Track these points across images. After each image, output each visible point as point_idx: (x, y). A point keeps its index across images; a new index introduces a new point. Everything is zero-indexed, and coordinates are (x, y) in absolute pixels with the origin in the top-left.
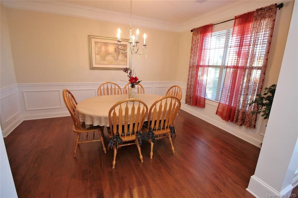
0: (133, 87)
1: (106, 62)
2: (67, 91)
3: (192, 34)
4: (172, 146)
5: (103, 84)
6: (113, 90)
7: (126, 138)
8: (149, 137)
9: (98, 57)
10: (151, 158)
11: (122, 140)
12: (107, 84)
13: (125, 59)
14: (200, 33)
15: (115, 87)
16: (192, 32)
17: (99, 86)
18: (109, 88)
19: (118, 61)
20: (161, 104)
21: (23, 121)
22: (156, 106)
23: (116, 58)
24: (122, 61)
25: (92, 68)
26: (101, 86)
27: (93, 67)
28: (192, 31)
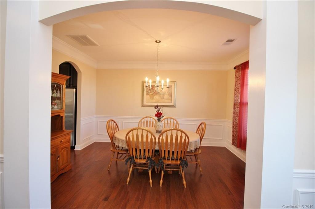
0: (159, 121)
1: (154, 101)
2: (113, 121)
3: (235, 71)
4: (184, 180)
5: (144, 118)
6: (151, 124)
7: (138, 160)
8: (159, 164)
9: (148, 96)
10: (161, 186)
11: (134, 160)
12: (146, 118)
13: (170, 97)
14: (240, 70)
15: (153, 121)
16: (235, 70)
17: (140, 120)
18: (151, 122)
19: (164, 99)
20: (167, 135)
21: (94, 142)
22: (162, 136)
23: (162, 97)
24: (167, 100)
25: (144, 106)
26: (142, 119)
27: (144, 104)
28: (235, 68)
